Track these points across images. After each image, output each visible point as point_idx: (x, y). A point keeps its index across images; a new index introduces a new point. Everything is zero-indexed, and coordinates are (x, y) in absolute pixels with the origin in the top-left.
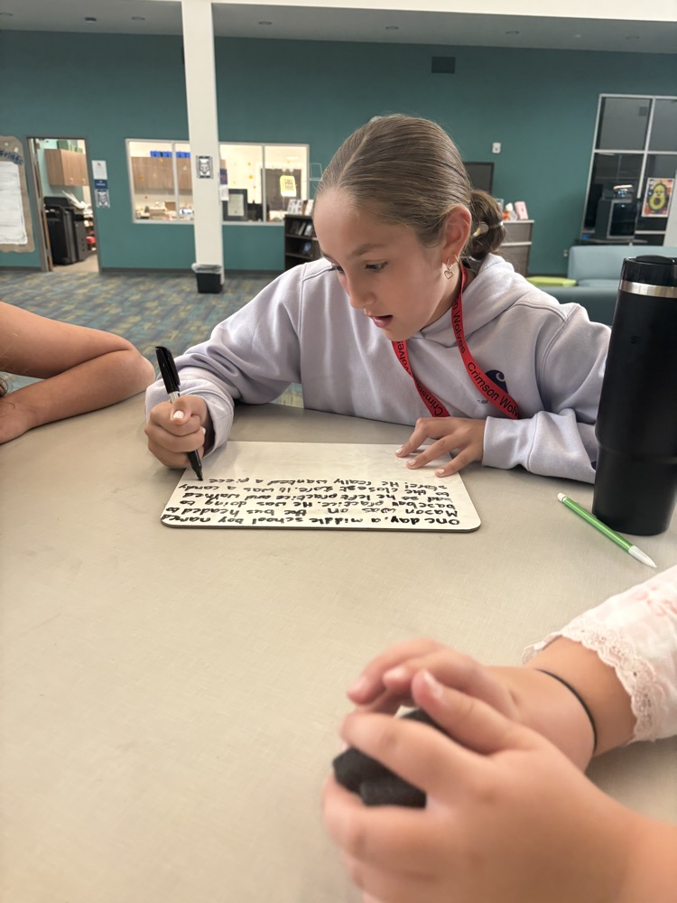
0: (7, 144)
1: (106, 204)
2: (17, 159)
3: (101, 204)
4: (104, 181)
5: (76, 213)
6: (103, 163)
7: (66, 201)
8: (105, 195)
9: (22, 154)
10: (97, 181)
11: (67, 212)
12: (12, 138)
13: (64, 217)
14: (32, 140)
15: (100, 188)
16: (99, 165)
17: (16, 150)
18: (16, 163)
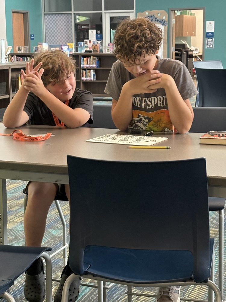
0: (159, 15)
1: (211, 46)
2: (164, 22)
3: (208, 47)
4: (212, 33)
5: (190, 53)
6: (213, 23)
7: (184, 46)
8: (212, 41)
9: (167, 20)
10: (208, 33)
11: (185, 53)
12: (163, 11)
13: (183, 55)
14: (173, 11)
15: (209, 37)
16: (210, 23)
17: (164, 18)
18: (163, 25)
